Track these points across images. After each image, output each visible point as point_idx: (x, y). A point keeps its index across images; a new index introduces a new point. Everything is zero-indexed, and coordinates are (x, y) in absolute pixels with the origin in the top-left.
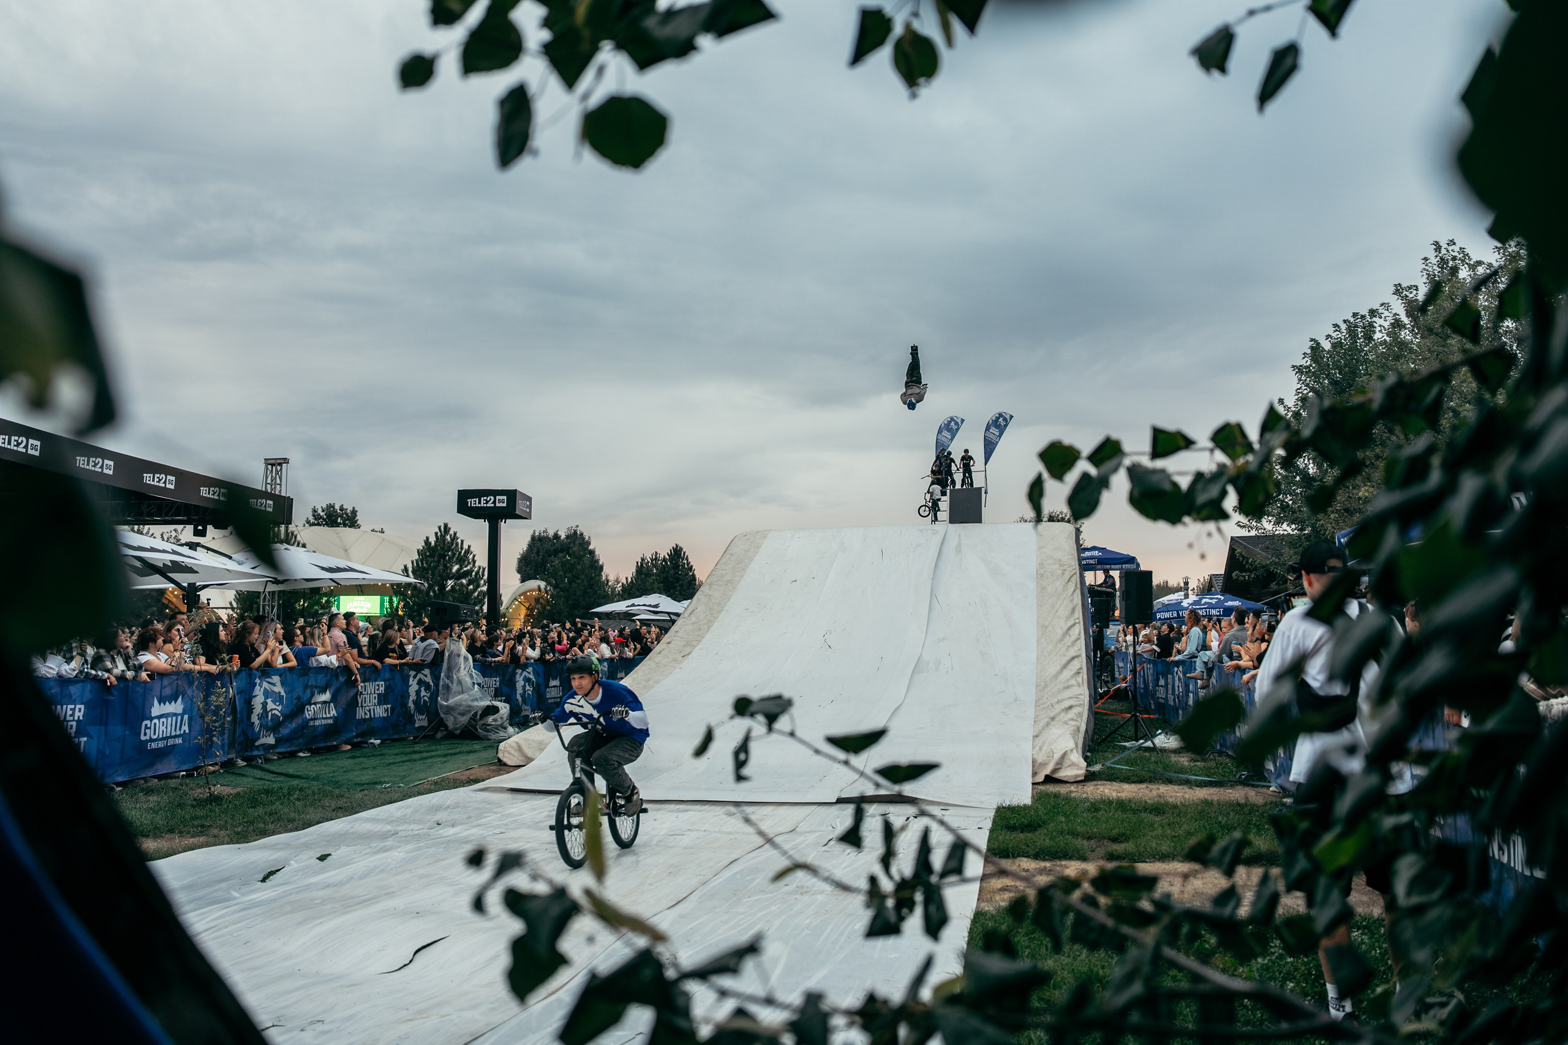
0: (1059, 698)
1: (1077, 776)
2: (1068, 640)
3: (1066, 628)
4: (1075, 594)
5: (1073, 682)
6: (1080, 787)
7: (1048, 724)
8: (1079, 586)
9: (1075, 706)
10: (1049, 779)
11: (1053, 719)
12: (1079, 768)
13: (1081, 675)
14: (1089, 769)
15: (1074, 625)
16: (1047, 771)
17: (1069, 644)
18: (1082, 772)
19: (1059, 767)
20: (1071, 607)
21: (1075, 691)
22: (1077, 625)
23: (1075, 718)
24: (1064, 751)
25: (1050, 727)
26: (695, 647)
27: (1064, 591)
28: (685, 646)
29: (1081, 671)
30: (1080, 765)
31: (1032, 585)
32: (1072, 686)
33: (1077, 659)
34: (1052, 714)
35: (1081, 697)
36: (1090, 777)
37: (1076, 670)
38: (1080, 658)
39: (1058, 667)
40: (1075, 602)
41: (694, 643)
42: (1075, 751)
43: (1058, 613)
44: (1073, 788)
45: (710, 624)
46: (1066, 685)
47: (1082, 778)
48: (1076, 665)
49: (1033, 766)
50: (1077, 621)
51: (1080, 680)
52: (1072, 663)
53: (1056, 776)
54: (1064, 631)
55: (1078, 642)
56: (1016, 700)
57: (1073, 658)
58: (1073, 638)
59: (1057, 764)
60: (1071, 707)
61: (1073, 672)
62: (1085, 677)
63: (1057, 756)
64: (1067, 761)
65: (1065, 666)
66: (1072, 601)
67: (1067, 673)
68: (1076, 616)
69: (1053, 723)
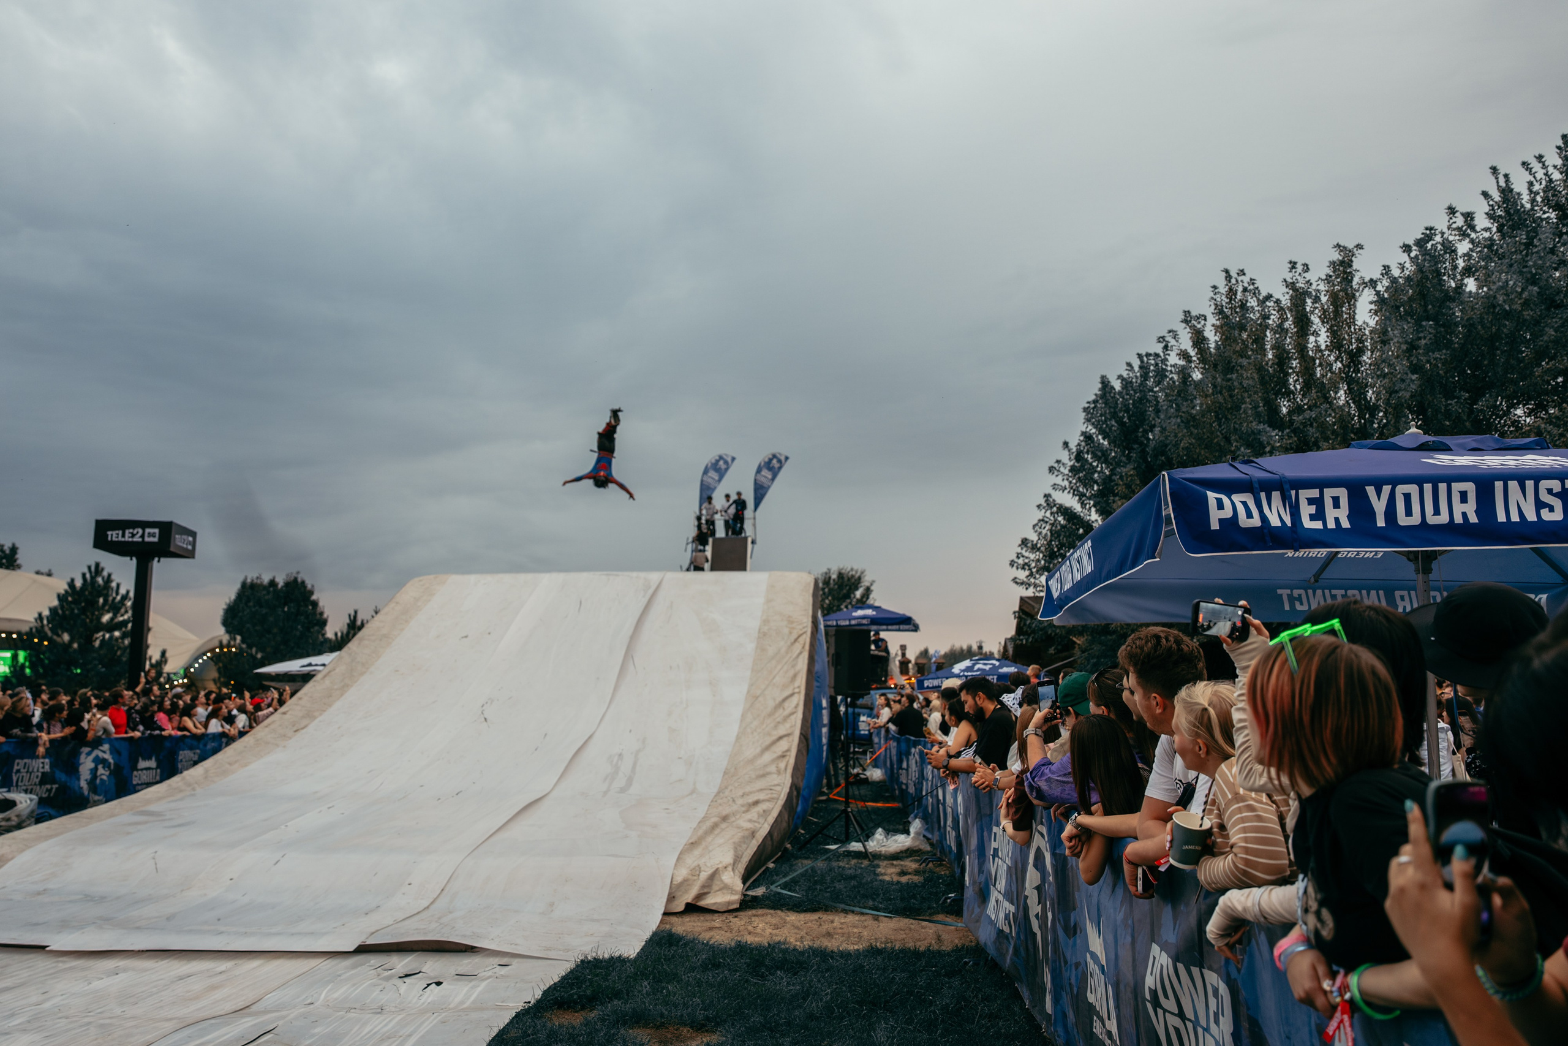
0: (748, 789)
1: (729, 903)
2: (780, 714)
3: (780, 699)
4: (801, 656)
5: (773, 768)
6: (731, 918)
7: (715, 826)
8: (807, 647)
9: (763, 801)
10: (692, 909)
11: (725, 818)
12: (733, 892)
13: (785, 761)
14: (750, 893)
15: (792, 695)
16: (689, 897)
17: (779, 719)
18: (737, 897)
19: (706, 891)
20: (791, 673)
21: (775, 779)
22: (796, 695)
23: (754, 819)
24: (714, 869)
25: (717, 831)
26: (314, 718)
27: (787, 653)
28: (303, 717)
29: (788, 753)
30: (735, 888)
31: (750, 647)
32: (769, 773)
33: (785, 739)
34: (724, 813)
35: (778, 788)
36: (747, 904)
37: (780, 753)
38: (791, 738)
39: (758, 750)
40: (798, 667)
41: (316, 714)
42: (730, 869)
43: (774, 681)
44: (717, 921)
45: (344, 688)
46: (761, 773)
47: (737, 906)
48: (783, 745)
49: (671, 887)
50: (797, 690)
51: (782, 765)
52: (778, 744)
53: (703, 903)
54: (777, 702)
55: (793, 717)
56: (693, 792)
57: (780, 738)
58: (787, 712)
59: (703, 887)
60: (756, 803)
61: (775, 755)
62: (792, 761)
63: (704, 876)
64: (718, 883)
65: (768, 748)
66: (793, 666)
67: (768, 757)
68: (797, 684)
69: (723, 826)
